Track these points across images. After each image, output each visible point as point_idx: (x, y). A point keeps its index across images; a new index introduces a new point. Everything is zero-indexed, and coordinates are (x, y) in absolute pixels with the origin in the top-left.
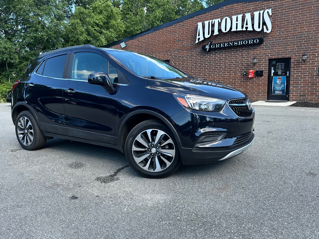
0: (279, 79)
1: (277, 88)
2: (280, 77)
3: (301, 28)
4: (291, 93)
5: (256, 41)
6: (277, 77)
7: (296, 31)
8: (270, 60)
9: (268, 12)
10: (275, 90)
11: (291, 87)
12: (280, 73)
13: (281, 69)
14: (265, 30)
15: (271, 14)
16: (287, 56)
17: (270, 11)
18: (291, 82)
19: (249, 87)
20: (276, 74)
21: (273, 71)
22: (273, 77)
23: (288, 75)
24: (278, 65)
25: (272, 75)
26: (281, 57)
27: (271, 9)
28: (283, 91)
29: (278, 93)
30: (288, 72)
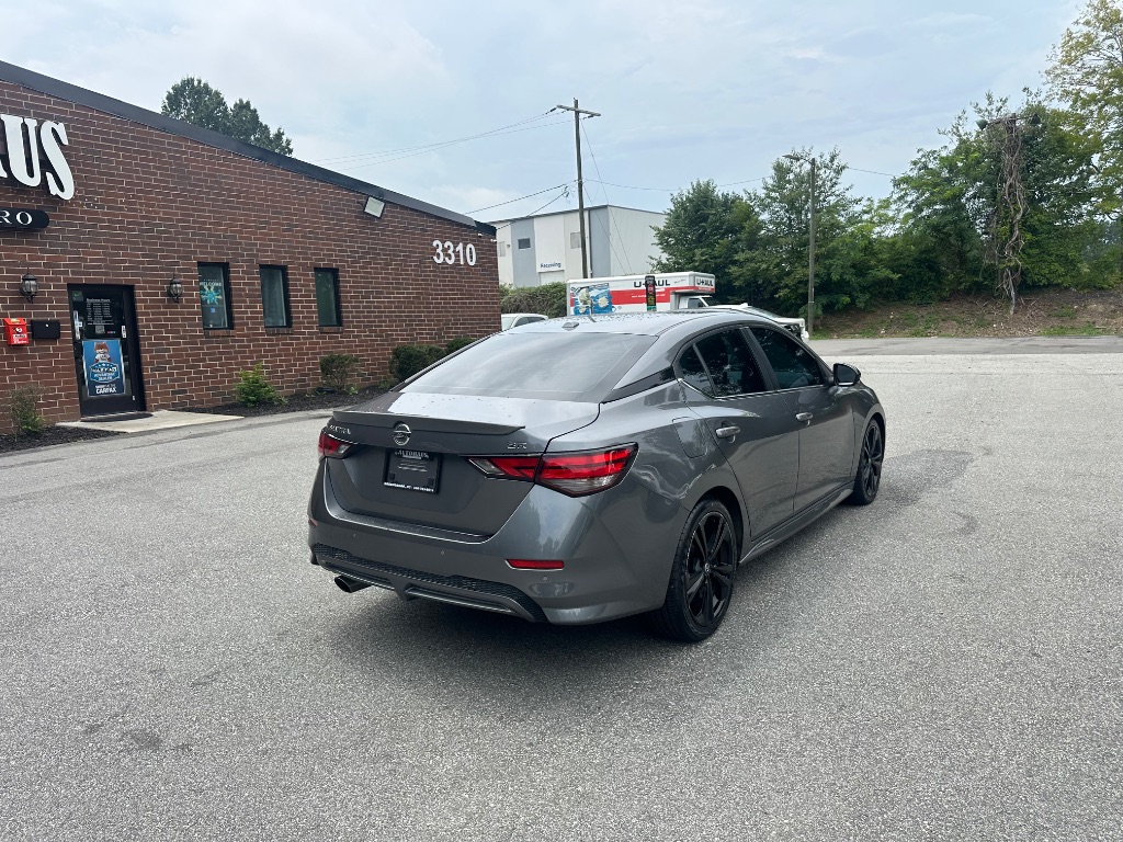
0: (101, 347)
1: (101, 375)
2: (104, 342)
3: (148, 205)
4: (151, 389)
5: (24, 218)
6: (96, 342)
7: (135, 210)
8: (72, 287)
9: (53, 130)
10: (93, 385)
11: (147, 371)
12: (100, 330)
13: (104, 319)
14: (54, 190)
15: (65, 142)
16: (123, 280)
17: (61, 129)
18: (146, 357)
19: (11, 380)
20: (89, 333)
21: (78, 324)
22: (81, 340)
23: (124, 335)
24: (92, 306)
25: (78, 336)
26: (108, 282)
27: (61, 124)
28: (118, 383)
29: (106, 390)
30: (123, 327)
